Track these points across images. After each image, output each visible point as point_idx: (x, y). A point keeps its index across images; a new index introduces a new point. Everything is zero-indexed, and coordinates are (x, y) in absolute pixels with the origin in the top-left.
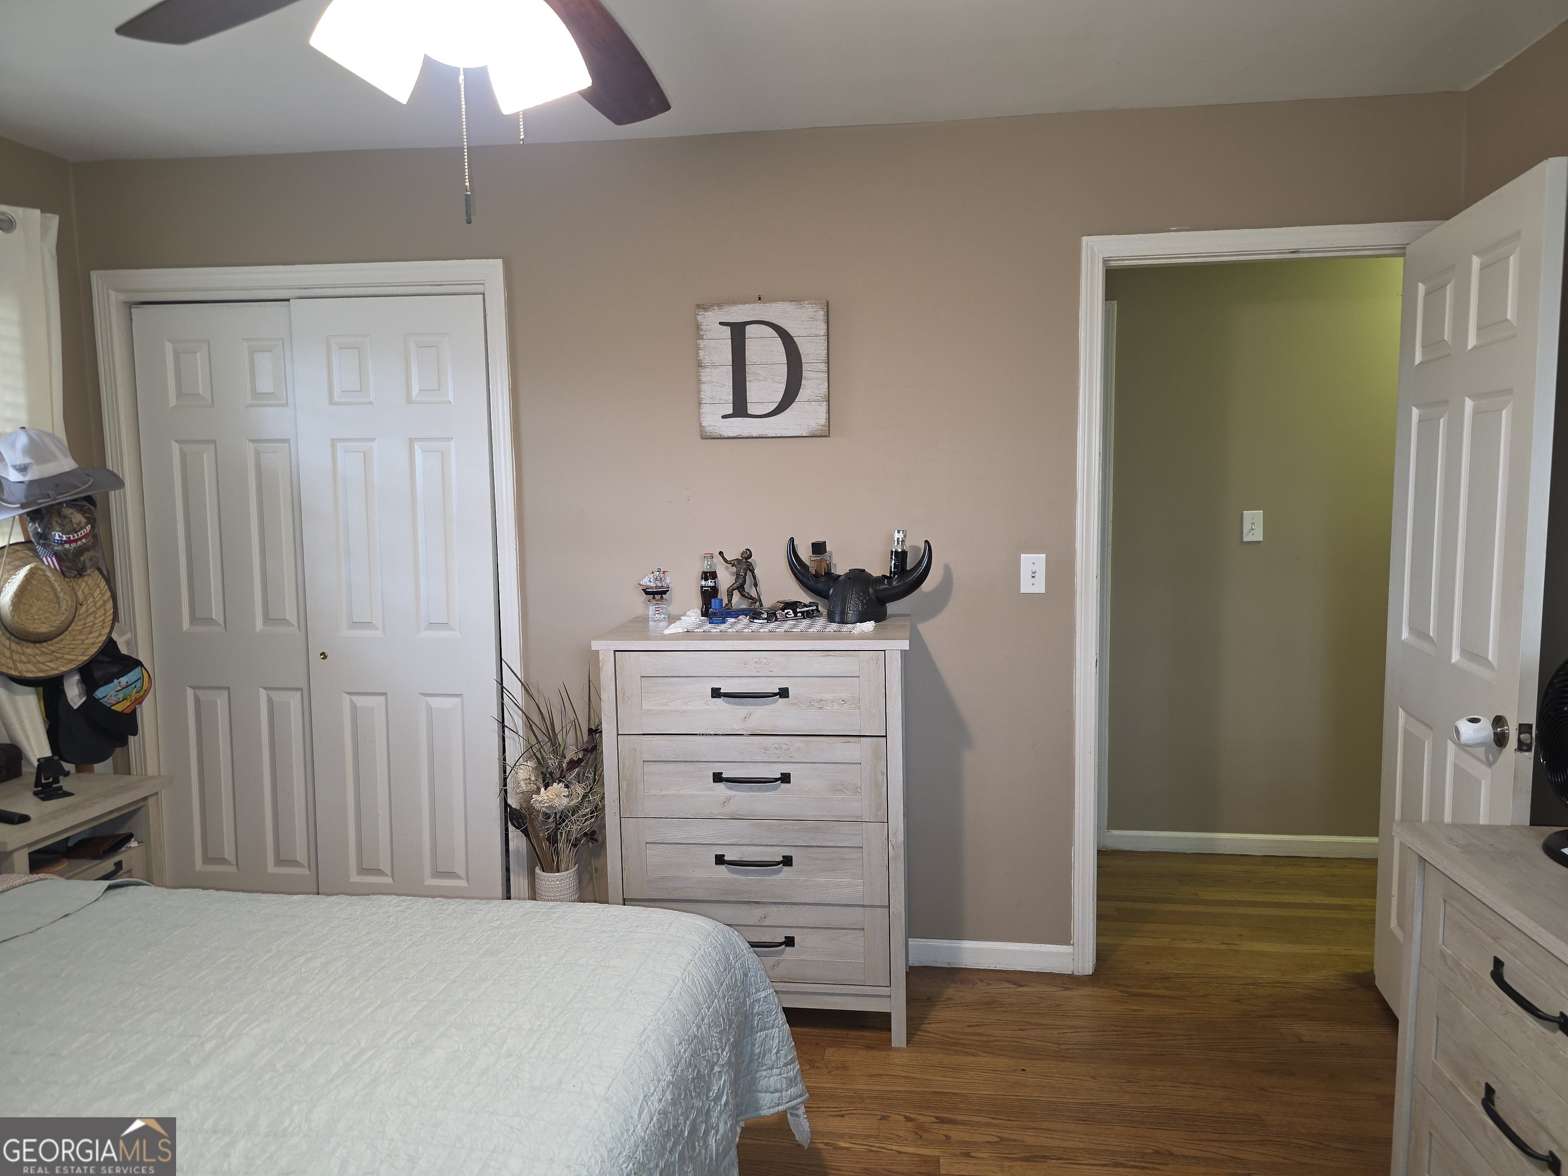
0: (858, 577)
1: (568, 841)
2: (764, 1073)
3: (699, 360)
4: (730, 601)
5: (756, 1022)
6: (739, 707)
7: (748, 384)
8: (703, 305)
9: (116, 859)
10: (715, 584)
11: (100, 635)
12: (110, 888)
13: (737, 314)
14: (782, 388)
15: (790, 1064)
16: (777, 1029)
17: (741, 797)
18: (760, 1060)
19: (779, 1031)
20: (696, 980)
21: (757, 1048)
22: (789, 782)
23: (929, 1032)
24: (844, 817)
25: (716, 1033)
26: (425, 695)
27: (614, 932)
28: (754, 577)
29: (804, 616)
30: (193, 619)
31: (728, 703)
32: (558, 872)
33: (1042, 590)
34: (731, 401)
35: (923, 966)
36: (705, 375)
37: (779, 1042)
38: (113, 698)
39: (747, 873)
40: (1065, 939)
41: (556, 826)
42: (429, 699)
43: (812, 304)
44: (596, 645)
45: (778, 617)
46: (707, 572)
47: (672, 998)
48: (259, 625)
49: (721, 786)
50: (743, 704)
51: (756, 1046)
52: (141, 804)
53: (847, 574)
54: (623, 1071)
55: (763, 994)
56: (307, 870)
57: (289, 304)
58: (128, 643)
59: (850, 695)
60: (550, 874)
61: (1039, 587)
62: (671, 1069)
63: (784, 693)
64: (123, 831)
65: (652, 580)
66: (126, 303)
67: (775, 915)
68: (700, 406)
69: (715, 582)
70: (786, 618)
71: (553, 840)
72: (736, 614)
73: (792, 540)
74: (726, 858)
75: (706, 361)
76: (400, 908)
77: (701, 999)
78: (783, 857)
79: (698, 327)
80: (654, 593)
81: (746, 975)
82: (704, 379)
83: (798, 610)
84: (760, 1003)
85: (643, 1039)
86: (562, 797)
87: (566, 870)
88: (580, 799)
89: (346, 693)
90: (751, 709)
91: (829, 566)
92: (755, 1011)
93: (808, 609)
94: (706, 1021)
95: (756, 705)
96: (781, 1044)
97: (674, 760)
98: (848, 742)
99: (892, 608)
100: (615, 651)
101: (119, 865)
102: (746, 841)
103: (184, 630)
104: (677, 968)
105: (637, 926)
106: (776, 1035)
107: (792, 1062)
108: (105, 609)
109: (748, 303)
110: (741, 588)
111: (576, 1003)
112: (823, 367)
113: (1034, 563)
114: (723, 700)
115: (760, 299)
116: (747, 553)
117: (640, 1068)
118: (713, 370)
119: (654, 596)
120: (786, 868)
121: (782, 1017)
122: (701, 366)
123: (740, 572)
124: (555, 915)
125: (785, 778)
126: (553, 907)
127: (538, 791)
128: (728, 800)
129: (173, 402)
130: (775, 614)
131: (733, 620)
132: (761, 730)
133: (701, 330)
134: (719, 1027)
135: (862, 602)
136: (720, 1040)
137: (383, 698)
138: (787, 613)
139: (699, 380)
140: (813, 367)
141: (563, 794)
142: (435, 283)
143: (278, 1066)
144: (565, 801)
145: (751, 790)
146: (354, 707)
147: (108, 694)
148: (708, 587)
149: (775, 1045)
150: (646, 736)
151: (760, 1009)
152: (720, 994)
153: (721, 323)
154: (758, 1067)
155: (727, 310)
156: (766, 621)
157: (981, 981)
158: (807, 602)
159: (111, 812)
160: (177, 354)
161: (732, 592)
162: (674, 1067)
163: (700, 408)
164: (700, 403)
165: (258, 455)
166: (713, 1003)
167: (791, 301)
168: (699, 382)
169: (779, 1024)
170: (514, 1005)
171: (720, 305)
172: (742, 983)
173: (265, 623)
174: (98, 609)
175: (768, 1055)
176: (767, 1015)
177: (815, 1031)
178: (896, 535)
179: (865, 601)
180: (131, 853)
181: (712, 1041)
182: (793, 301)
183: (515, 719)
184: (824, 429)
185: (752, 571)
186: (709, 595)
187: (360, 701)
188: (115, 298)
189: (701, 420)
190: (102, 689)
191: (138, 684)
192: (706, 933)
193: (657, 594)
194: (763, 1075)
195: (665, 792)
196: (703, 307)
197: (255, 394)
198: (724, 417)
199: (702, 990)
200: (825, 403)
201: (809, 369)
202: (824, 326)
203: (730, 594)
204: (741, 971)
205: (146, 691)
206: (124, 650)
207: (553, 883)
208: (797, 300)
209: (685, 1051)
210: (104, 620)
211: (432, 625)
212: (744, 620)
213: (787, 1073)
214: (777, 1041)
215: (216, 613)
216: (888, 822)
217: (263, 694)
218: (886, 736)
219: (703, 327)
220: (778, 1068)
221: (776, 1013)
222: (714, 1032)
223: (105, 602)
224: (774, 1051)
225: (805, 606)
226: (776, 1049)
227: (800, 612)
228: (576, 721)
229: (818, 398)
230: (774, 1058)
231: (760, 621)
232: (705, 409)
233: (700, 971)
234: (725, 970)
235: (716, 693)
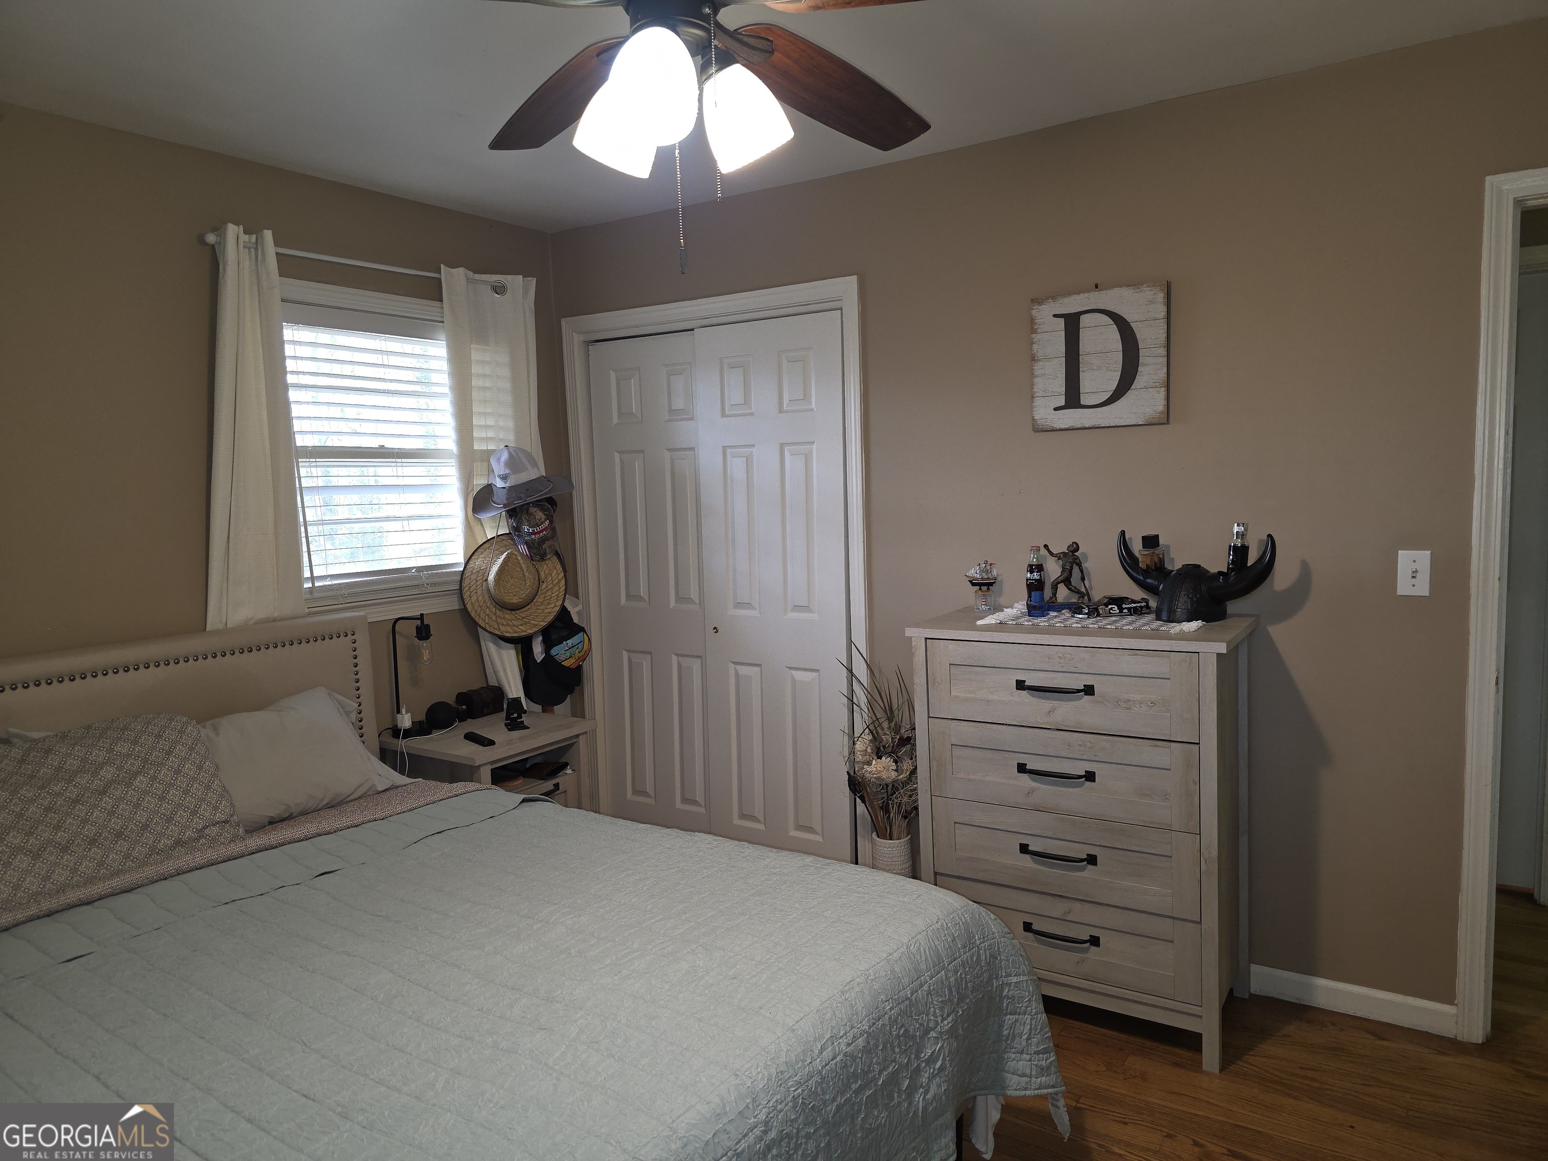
0: (1193, 573)
1: (899, 812)
2: (1013, 1056)
3: (1032, 354)
4: (1055, 594)
5: (1005, 1005)
6: (1044, 701)
7: (1081, 374)
8: (1037, 299)
9: (555, 781)
10: (1041, 577)
11: (555, 606)
12: (524, 801)
13: (1071, 305)
14: (1117, 376)
15: (1043, 1054)
16: (1029, 1017)
17: (1045, 791)
18: (1009, 1042)
19: (1031, 1019)
20: (922, 948)
21: (1006, 1030)
22: (1094, 781)
23: (1251, 1064)
24: (1152, 823)
25: (937, 1001)
26: (790, 668)
27: (866, 893)
28: (1082, 571)
29: (1131, 613)
30: (628, 596)
31: (1033, 696)
32: (891, 840)
33: (1426, 593)
34: (1064, 393)
35: (1267, 997)
36: (1038, 368)
37: (1031, 1029)
38: (563, 656)
39: (1051, 866)
40: (1449, 997)
41: (888, 797)
42: (794, 672)
43: (1151, 287)
44: (909, 632)
45: (1101, 612)
46: (1033, 565)
47: (890, 960)
48: (672, 603)
49: (1025, 777)
50: (1047, 699)
51: (1005, 1028)
52: (574, 740)
53: (1179, 570)
54: (817, 1011)
55: (1014, 980)
56: (704, 809)
57: (693, 335)
58: (579, 613)
59: (1160, 698)
60: (883, 840)
61: (1422, 588)
62: (869, 1020)
63: (1089, 690)
64: (563, 760)
65: (978, 572)
66: (585, 342)
67: (1079, 912)
68: (1032, 400)
69: (1040, 575)
70: (1110, 614)
71: (886, 809)
72: (1059, 608)
73: (1123, 533)
74: (1030, 848)
75: (1040, 355)
76: (710, 846)
77: (923, 967)
78: (1087, 855)
79: (1032, 321)
80: (980, 585)
81: (993, 957)
82: (1037, 373)
83: (1124, 606)
84: (1010, 987)
85: (847, 988)
86: (890, 770)
87: (899, 839)
88: (908, 774)
89: (732, 662)
90: (1056, 703)
91: (1162, 561)
92: (1004, 994)
93: (1135, 605)
94: (925, 988)
95: (1061, 700)
96: (1033, 1032)
97: (980, 746)
98: (1157, 746)
99: (1232, 607)
100: (926, 639)
101: (557, 786)
102: (1050, 834)
103: (622, 604)
104: (907, 935)
105: (888, 892)
106: (1028, 1021)
107: (1045, 1051)
108: (559, 586)
109: (1083, 292)
110: (1067, 581)
111: (805, 947)
112: (1163, 352)
113: (1414, 561)
114: (1028, 693)
115: (1097, 287)
116: (1073, 546)
117: (834, 1012)
118: (1047, 363)
119: (980, 588)
120: (1090, 867)
121: (1037, 1006)
122: (1035, 360)
123: (1065, 566)
124: (825, 871)
125: (1090, 776)
126: (827, 864)
127: (869, 763)
128: (1032, 791)
129: (615, 420)
130: (1097, 609)
131: (1055, 614)
132: (1065, 726)
133: (1036, 324)
134: (941, 997)
135: (1192, 599)
136: (942, 1009)
137: (758, 668)
138: (1111, 609)
139: (1033, 374)
140: (1151, 352)
141: (891, 768)
142: (802, 304)
143: (573, 951)
144: (894, 774)
145: (1055, 784)
146: (737, 675)
147: (559, 652)
148: (1033, 580)
149: (1025, 1031)
150: (954, 721)
151: (1010, 993)
152: (951, 967)
153: (1055, 316)
154: (1006, 1048)
155: (1061, 302)
156: (1086, 616)
157: (1333, 1024)
158: (1138, 598)
159: (552, 744)
160: (618, 381)
161: (1056, 585)
162: (873, 1019)
163: (1033, 402)
164: (1033, 397)
165: (672, 460)
166: (937, 974)
167: (1128, 286)
168: (1033, 375)
169: (1031, 1012)
170: (756, 939)
171: (1054, 298)
172: (989, 964)
173: (676, 601)
174: (555, 586)
175: (1017, 1040)
176: (1018, 1000)
177: (1122, 1036)
178: (1236, 529)
179: (1195, 599)
180: (566, 778)
181: (930, 1008)
182: (1130, 286)
183: (861, 697)
184: (1162, 416)
185: (1079, 565)
186: (1035, 587)
187: (743, 670)
188: (578, 339)
189: (1034, 413)
190: (555, 648)
191: (580, 646)
192: (951, 909)
193: (985, 585)
194: (1011, 1057)
195: (971, 777)
196: (1038, 301)
197: (672, 411)
198: (1056, 409)
199: (926, 959)
200: (1163, 389)
201: (1146, 355)
202: (1164, 308)
203: (1055, 587)
204: (988, 952)
205: (586, 651)
206: (576, 620)
207: (885, 849)
208: (1135, 284)
209: (891, 1009)
210: (558, 594)
211: (798, 608)
212: (1066, 613)
213: (1039, 1061)
214: (1029, 1028)
215: (643, 592)
216: (1200, 834)
217: (674, 659)
218: (1199, 744)
219: (1037, 321)
220: (1028, 1054)
221: (1029, 1000)
222: (936, 1001)
223: (560, 581)
224: (1025, 1037)
225: (1134, 602)
226: (1026, 1035)
227: (1126, 608)
228: (909, 701)
229: (1156, 384)
230: (1024, 1043)
231: (1081, 616)
232: (1038, 402)
233: (929, 941)
234: (964, 947)
235: (1021, 685)
